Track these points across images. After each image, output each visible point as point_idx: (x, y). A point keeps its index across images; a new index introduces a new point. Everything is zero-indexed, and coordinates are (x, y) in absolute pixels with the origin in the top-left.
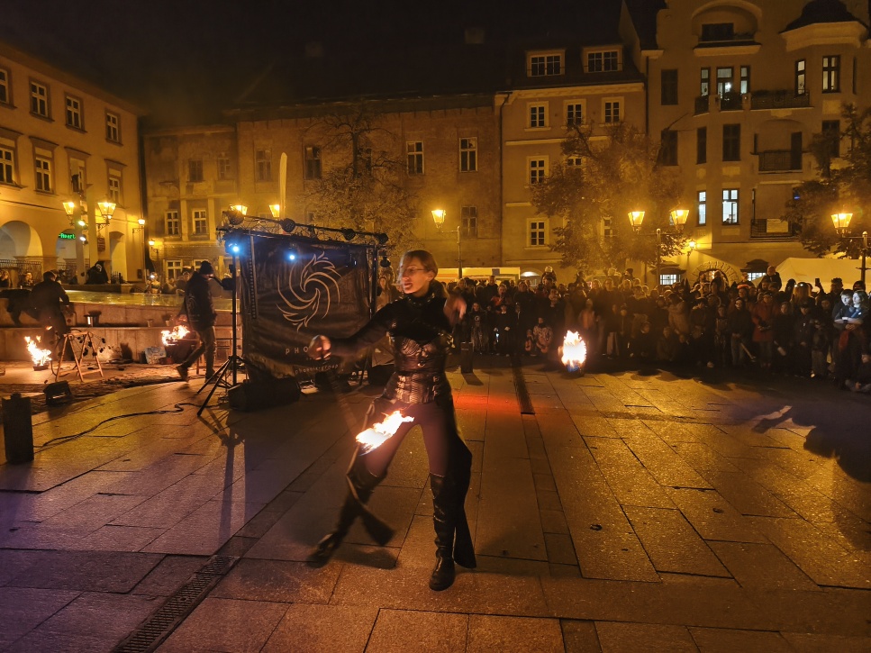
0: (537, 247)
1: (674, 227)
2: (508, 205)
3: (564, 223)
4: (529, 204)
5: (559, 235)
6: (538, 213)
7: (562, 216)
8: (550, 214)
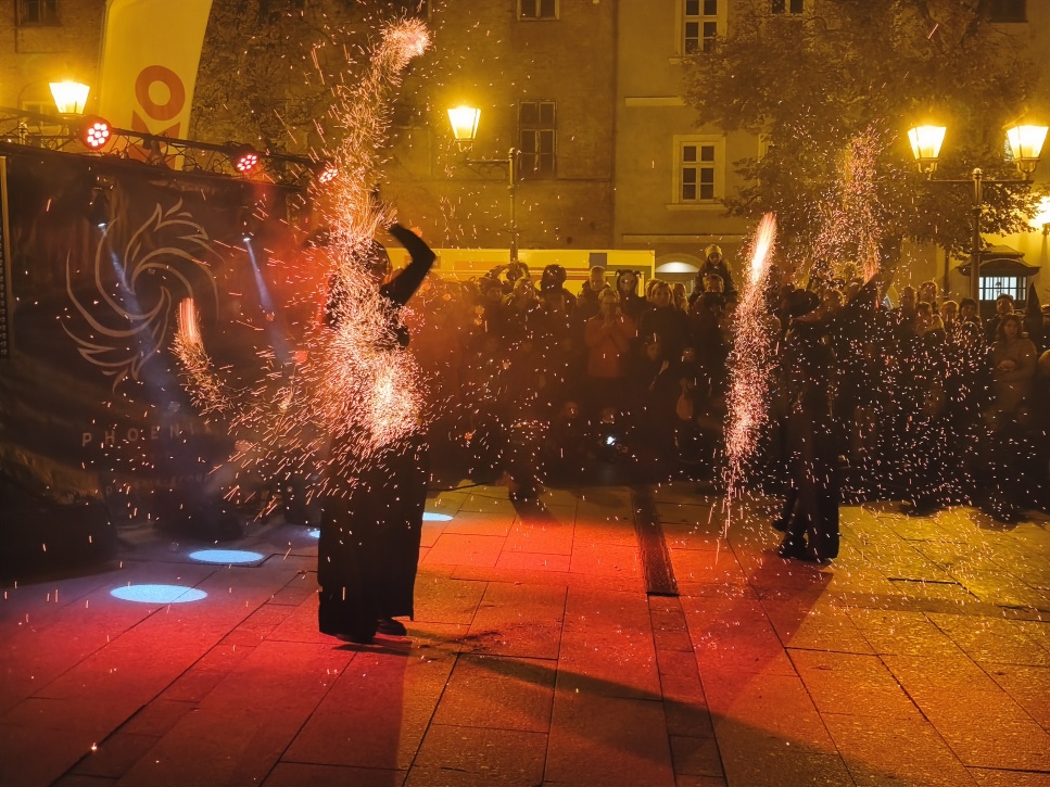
0: (698, 205)
1: (1012, 165)
2: (630, 102)
3: (761, 148)
4: (678, 102)
5: (749, 178)
6: (701, 123)
7: (755, 133)
8: (728, 127)
